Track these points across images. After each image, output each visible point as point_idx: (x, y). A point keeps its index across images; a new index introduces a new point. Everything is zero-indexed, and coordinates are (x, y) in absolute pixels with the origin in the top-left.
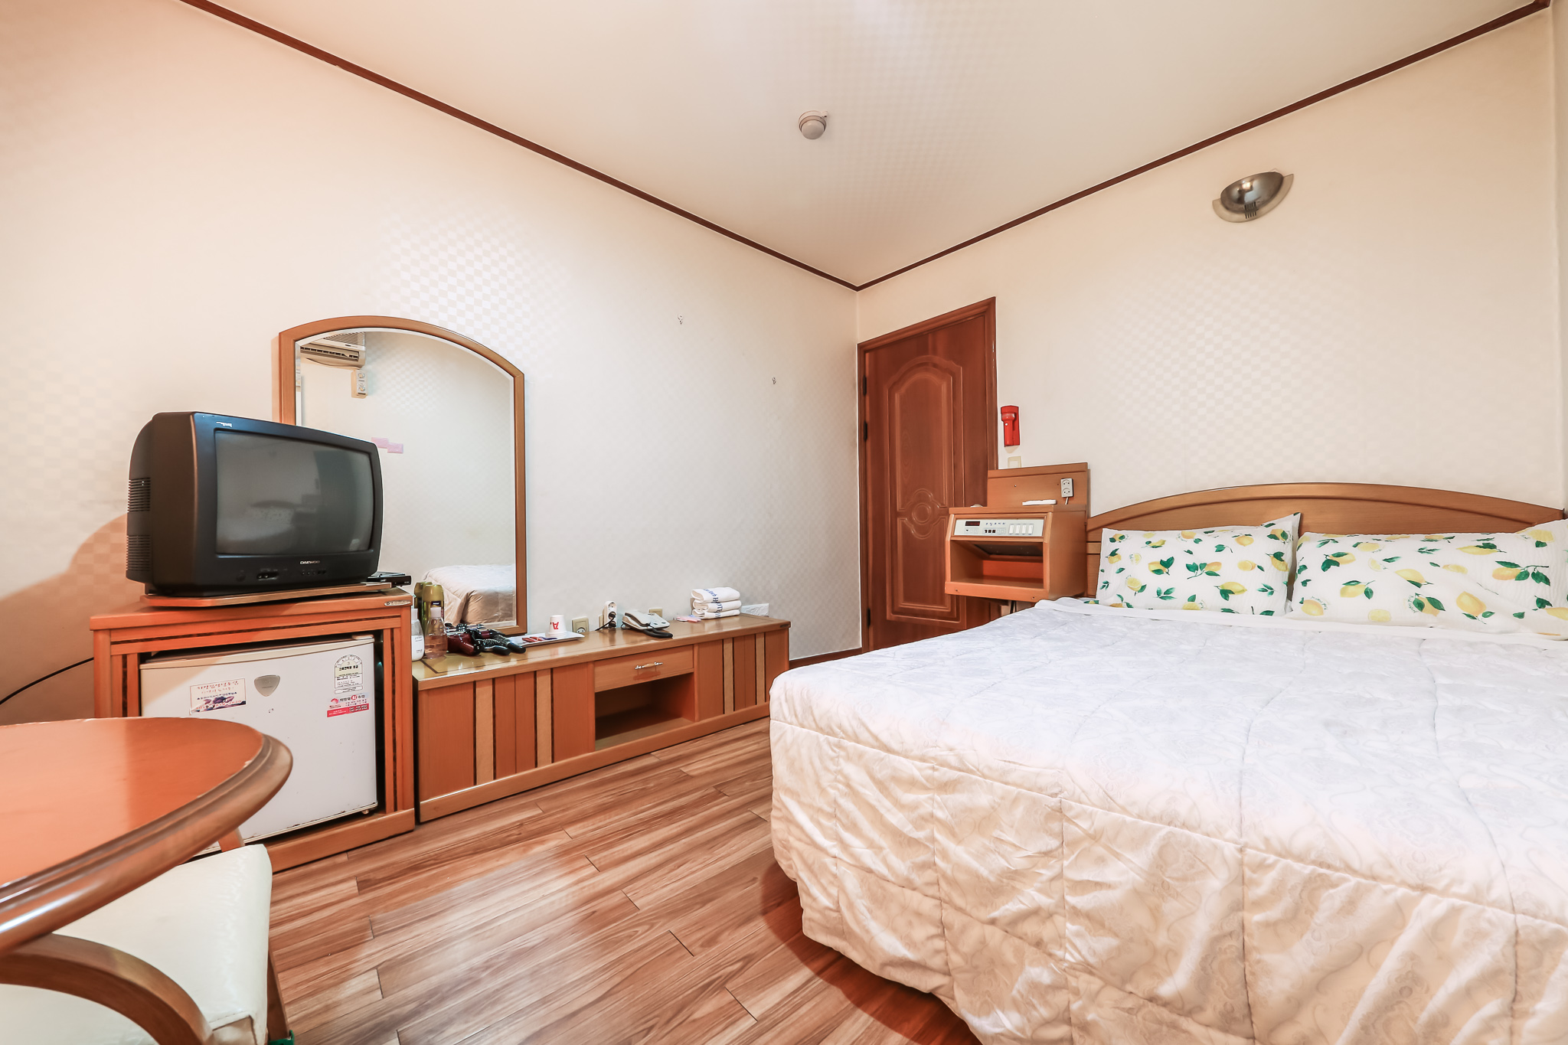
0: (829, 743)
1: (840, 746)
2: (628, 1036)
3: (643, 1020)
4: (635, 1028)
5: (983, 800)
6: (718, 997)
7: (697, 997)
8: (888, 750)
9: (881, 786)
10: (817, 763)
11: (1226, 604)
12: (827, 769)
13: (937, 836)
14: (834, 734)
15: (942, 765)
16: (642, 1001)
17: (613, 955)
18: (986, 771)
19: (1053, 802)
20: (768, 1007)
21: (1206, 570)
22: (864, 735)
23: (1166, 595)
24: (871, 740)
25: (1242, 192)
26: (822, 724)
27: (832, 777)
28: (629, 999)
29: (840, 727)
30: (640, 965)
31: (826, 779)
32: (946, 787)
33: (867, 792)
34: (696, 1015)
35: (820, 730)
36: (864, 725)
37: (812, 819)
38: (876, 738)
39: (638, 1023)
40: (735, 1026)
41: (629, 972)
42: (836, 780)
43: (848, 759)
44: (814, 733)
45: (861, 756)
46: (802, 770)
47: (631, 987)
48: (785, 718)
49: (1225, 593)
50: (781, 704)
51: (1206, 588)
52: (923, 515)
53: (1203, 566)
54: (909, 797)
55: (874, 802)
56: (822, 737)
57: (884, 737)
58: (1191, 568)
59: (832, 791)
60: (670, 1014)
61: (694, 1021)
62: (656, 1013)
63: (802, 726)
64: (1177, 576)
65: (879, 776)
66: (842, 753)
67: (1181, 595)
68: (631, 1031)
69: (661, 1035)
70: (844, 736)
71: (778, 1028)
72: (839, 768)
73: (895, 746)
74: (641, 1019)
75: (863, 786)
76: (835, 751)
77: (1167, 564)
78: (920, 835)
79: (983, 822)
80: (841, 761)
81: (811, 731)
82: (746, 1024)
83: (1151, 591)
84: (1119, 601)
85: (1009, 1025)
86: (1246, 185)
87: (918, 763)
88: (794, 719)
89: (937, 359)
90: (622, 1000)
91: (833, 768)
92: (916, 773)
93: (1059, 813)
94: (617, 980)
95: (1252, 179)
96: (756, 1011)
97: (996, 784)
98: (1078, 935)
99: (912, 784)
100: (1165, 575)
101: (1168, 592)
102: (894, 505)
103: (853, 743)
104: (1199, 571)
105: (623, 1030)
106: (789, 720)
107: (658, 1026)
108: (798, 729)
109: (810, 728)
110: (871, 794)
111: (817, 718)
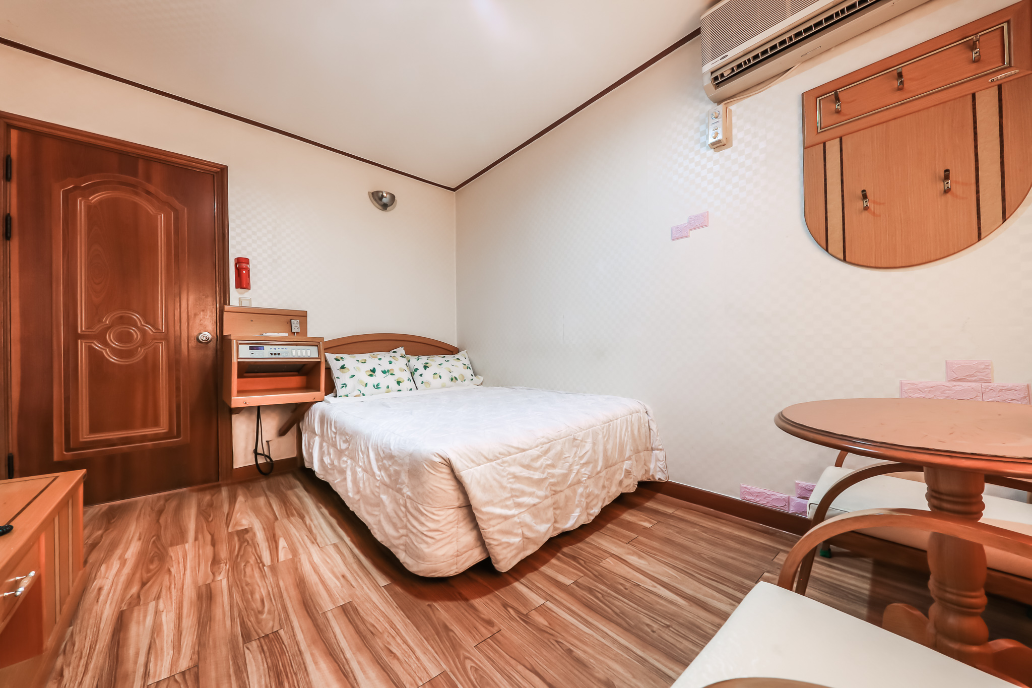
0: (498, 464)
1: (504, 462)
2: (563, 651)
3: (552, 646)
4: (558, 649)
5: (559, 448)
6: (533, 616)
7: (533, 625)
8: (524, 450)
9: (528, 467)
10: (497, 477)
11: (399, 388)
12: (503, 477)
13: (549, 471)
14: (498, 458)
15: (543, 445)
16: (538, 649)
17: (496, 677)
18: (556, 438)
19: (572, 437)
20: (538, 597)
21: (390, 373)
22: (513, 450)
23: (377, 387)
24: (516, 451)
25: (383, 196)
26: (491, 457)
27: (506, 479)
28: (537, 657)
29: (500, 454)
30: (508, 657)
31: (504, 482)
32: (546, 452)
33: (524, 473)
34: (546, 623)
35: (491, 460)
36: (510, 446)
37: (502, 507)
38: (518, 448)
39: (554, 648)
40: (551, 608)
41: (513, 662)
42: (508, 479)
43: (510, 465)
44: (489, 464)
45: (515, 460)
46: (491, 486)
47: (527, 658)
48: (468, 467)
49: (399, 383)
50: (460, 461)
51: (390, 381)
52: (124, 337)
53: (388, 371)
54: (537, 464)
55: (527, 476)
56: (494, 463)
57: (521, 446)
58: (384, 372)
59: (509, 485)
60: (546, 635)
61: (550, 624)
62: (546, 641)
63: (479, 465)
64: (379, 377)
65: (526, 463)
66: (506, 465)
67: (383, 386)
68: (560, 651)
69: (561, 636)
70: (503, 456)
71: (551, 594)
72: (507, 472)
73: (526, 447)
74: (551, 648)
75: (521, 472)
76: (502, 466)
77: (374, 371)
78: (545, 476)
79: (560, 456)
80: (507, 468)
81: (486, 464)
82: (549, 604)
83: (370, 386)
84: (358, 393)
85: (577, 514)
86: (385, 195)
87: (536, 449)
88: (473, 464)
89: (152, 188)
90: (538, 661)
91: (505, 474)
92: (538, 453)
93: (575, 439)
94: (520, 668)
95: (387, 193)
96: (542, 601)
97: (560, 440)
98: (585, 470)
99: (539, 457)
100: (374, 377)
101: (377, 385)
102: (72, 325)
103: (509, 457)
104: (387, 374)
105: (560, 655)
106: (470, 466)
107: (555, 639)
108: (478, 468)
109: (484, 463)
110: (525, 473)
111: (487, 455)
